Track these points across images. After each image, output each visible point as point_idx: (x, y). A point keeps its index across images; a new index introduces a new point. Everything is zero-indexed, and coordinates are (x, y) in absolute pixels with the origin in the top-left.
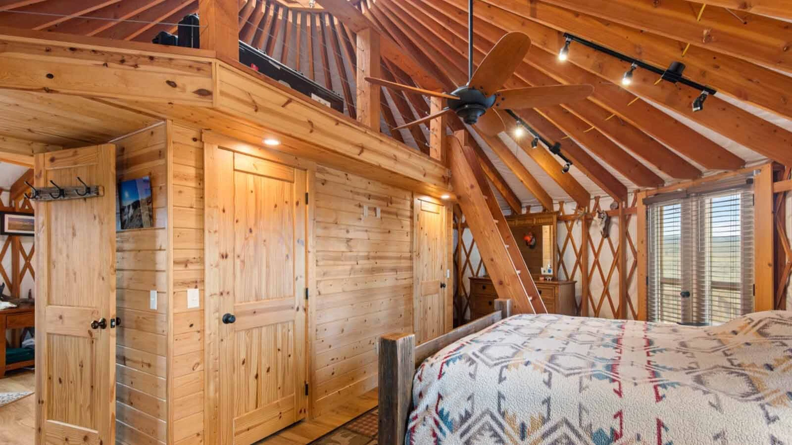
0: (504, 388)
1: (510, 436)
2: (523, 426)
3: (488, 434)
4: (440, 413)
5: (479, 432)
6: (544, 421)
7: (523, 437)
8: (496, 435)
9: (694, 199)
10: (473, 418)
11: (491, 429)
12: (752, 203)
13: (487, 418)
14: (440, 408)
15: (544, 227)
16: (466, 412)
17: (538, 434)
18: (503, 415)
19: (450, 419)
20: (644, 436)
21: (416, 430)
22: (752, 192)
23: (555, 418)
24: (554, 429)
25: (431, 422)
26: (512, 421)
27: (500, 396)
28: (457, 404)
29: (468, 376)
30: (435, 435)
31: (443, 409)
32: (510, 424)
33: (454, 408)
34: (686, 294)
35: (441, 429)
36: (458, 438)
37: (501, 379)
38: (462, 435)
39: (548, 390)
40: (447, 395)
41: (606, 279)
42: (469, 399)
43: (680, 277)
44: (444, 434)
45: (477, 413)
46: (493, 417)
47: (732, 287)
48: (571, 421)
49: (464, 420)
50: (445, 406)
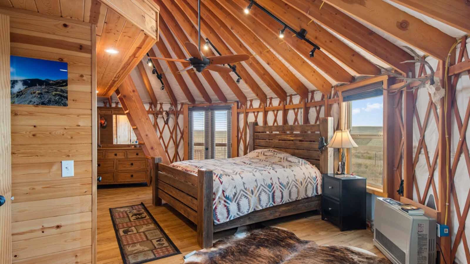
0: (244, 180)
1: (249, 195)
2: (252, 190)
3: (243, 197)
4: (226, 197)
5: (241, 198)
6: (257, 187)
7: (253, 194)
8: (246, 197)
9: (210, 111)
10: (237, 194)
11: (244, 195)
12: (231, 115)
13: (242, 192)
14: (225, 195)
15: (113, 115)
16: (235, 193)
17: (256, 191)
18: (246, 189)
19: (230, 198)
20: (277, 182)
21: (217, 208)
22: (231, 111)
23: (259, 185)
24: (259, 188)
25: (223, 202)
26: (249, 191)
27: (244, 183)
28: (231, 191)
29: (232, 180)
30: (225, 206)
31: (226, 195)
32: (248, 191)
33: (230, 193)
34: (207, 149)
35: (227, 203)
36: (234, 203)
37: (242, 178)
38: (235, 202)
39: (255, 178)
40: (226, 190)
41: (166, 145)
42: (235, 188)
43: (204, 142)
44: (229, 204)
45: (238, 192)
46: (243, 191)
47: (224, 145)
48: (262, 184)
49: (234, 196)
50: (227, 193)
